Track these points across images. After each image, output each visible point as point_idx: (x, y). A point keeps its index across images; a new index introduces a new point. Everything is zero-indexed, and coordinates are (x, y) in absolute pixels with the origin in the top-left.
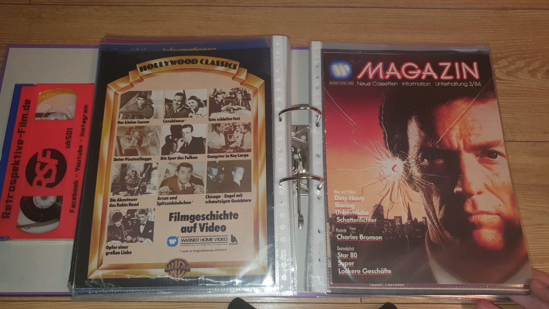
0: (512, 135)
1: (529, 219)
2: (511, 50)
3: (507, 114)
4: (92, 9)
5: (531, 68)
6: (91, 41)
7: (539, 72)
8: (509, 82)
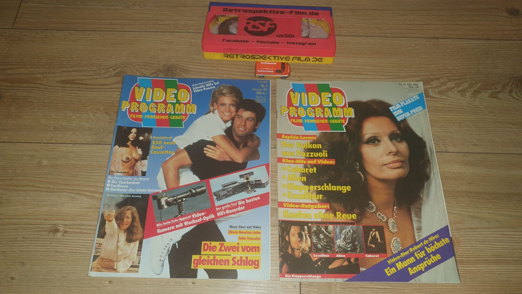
0: (445, 147)
1: (462, 223)
2: (443, 73)
3: (439, 128)
4: (67, 33)
5: (461, 88)
6: (64, 60)
7: (468, 92)
8: (441, 100)
